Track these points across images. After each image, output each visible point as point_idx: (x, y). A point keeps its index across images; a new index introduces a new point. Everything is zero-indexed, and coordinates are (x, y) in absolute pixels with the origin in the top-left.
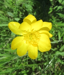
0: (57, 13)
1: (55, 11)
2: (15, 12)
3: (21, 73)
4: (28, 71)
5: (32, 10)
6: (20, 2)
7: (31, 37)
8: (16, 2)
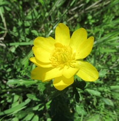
0: (39, 100)
1: (43, 104)
2: (102, 105)
3: (96, 20)
4: (86, 23)
5: (75, 106)
6: (93, 117)
7: (63, 57)
8: (98, 118)
